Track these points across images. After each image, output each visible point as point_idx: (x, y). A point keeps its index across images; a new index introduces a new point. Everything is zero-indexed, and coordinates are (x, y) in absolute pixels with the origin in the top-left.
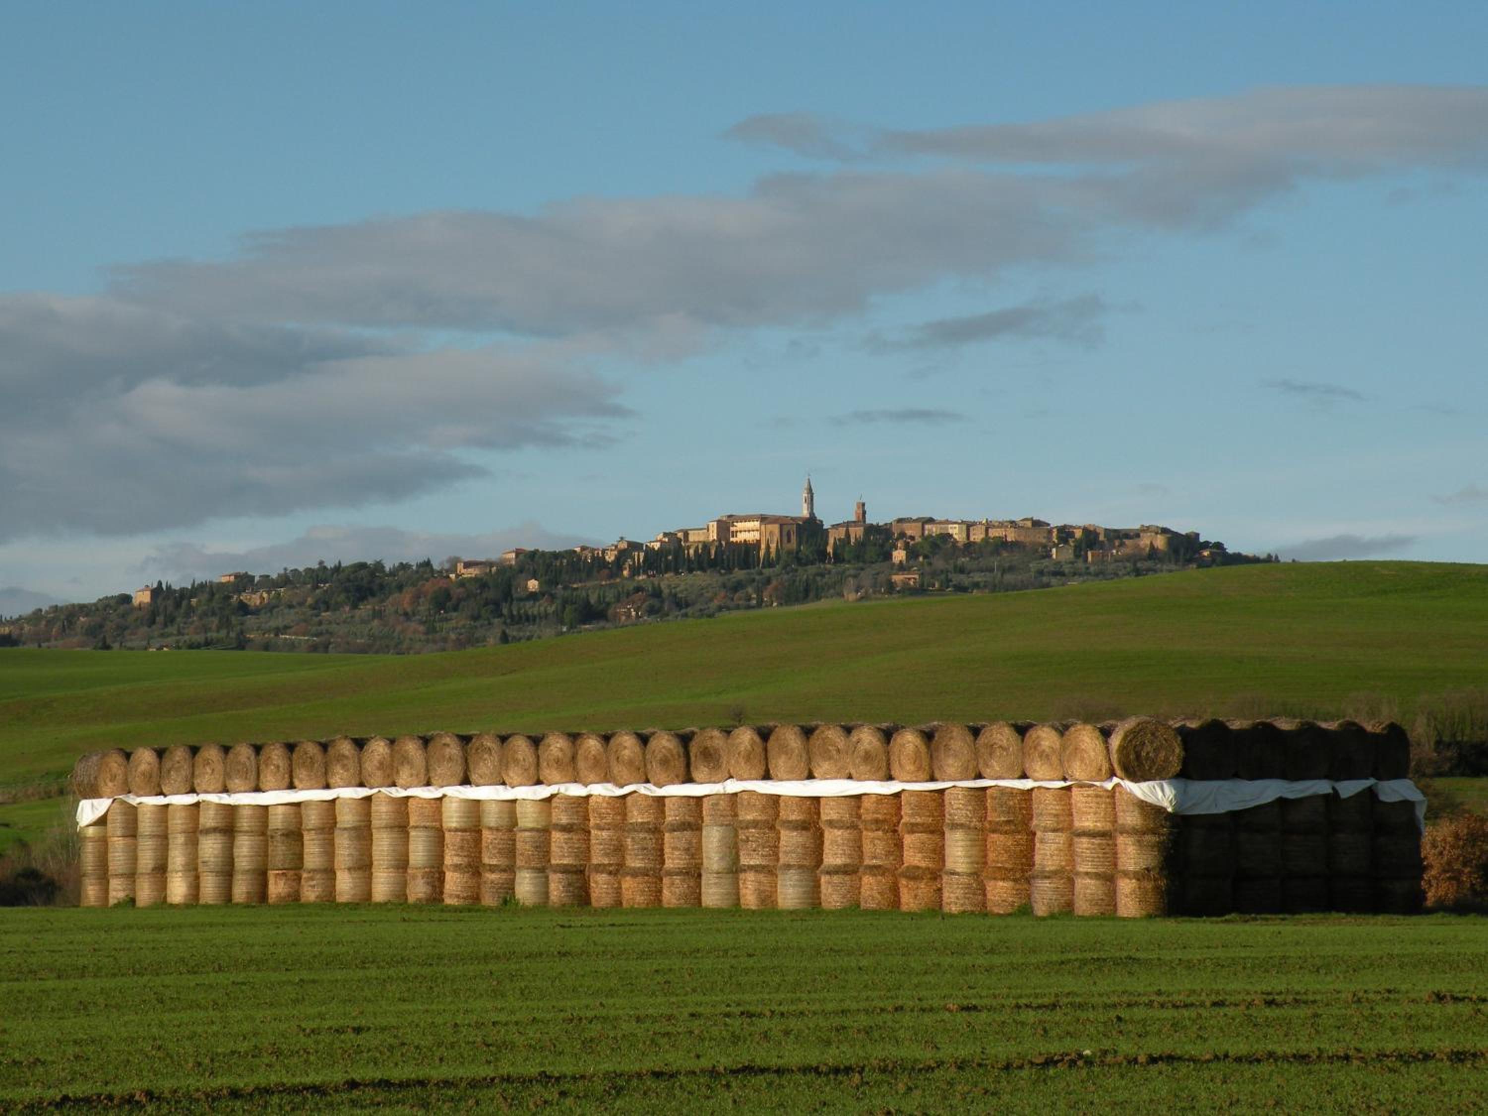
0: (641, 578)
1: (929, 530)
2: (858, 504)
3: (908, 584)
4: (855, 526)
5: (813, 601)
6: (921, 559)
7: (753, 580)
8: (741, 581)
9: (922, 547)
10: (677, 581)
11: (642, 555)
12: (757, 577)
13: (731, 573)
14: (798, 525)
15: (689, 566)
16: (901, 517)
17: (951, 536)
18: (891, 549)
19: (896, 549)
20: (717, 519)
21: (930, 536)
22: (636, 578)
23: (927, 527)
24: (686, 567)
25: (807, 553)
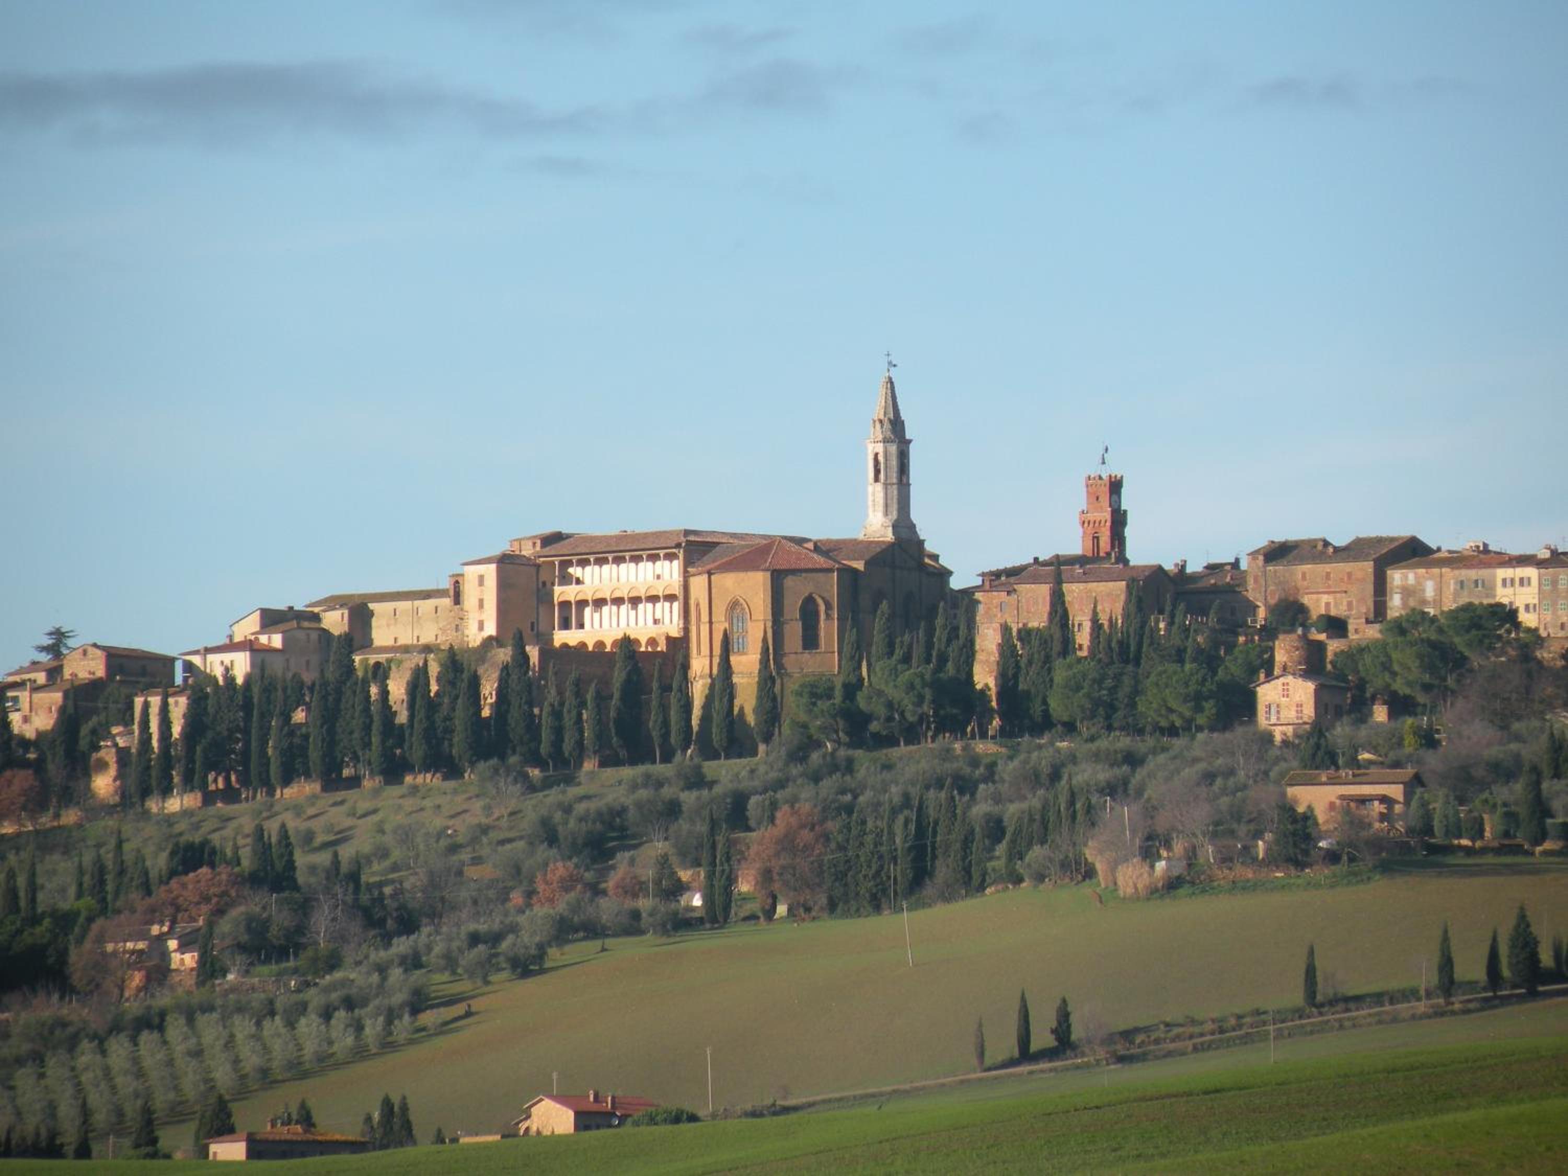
0: (174, 804)
1: (1407, 592)
2: (1091, 483)
3: (1362, 824)
4: (1085, 578)
5: (947, 896)
6: (1380, 713)
7: (673, 810)
8: (622, 812)
9: (1386, 667)
10: (338, 817)
11: (179, 707)
12: (689, 798)
13: (570, 780)
14: (849, 575)
15: (387, 755)
16: (1280, 538)
17: (1509, 615)
18: (1252, 672)
19: (1270, 676)
20: (497, 551)
21: (1417, 618)
22: (153, 805)
23: (1397, 577)
24: (375, 752)
25: (894, 693)
